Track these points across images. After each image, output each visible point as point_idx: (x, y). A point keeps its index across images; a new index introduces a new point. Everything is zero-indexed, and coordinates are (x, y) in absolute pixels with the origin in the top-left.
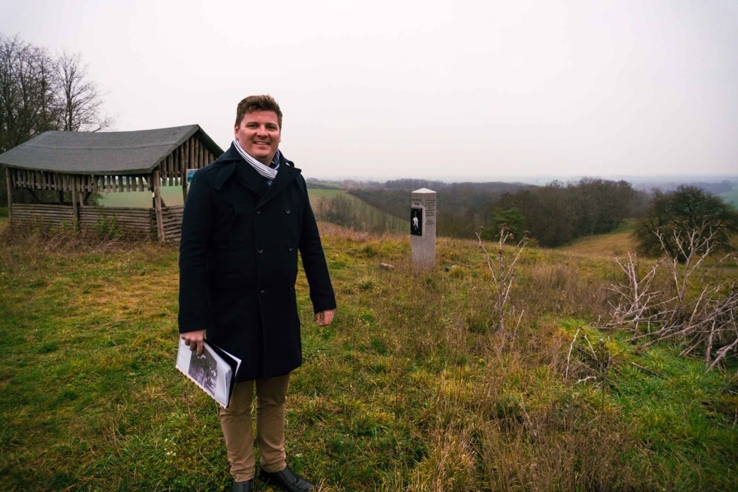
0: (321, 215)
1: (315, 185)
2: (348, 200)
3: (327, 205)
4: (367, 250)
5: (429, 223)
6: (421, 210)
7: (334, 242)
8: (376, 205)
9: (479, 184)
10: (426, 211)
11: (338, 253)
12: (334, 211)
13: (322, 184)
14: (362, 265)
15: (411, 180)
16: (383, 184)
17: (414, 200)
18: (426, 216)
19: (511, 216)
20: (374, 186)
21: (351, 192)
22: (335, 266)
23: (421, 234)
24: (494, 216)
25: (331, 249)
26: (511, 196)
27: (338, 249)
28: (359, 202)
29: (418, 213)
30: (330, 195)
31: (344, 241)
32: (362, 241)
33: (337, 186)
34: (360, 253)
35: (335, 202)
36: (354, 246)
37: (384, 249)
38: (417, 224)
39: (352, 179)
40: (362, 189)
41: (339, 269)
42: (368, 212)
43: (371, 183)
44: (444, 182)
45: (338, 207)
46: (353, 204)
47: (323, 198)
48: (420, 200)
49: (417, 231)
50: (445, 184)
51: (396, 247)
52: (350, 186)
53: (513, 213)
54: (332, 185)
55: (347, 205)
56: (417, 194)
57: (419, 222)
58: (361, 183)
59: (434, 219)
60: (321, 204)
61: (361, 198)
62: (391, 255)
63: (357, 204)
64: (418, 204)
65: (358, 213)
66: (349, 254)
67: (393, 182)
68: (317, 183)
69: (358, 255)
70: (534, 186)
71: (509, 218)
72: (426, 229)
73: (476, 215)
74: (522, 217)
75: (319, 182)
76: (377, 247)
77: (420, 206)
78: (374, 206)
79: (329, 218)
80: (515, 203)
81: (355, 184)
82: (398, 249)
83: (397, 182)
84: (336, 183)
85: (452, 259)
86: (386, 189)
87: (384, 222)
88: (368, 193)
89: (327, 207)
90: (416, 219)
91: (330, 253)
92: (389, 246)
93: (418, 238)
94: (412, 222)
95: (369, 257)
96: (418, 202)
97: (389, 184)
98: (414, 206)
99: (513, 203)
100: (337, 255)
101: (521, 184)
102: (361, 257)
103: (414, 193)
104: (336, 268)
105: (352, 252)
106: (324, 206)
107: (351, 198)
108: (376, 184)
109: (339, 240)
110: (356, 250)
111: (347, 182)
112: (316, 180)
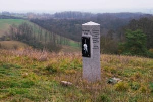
0: (12, 36)
1: (8, 16)
2: (30, 26)
3: (16, 30)
4: (49, 68)
5: (95, 47)
6: (90, 38)
7: (24, 62)
8: (49, 29)
9: (115, 14)
10: (93, 39)
11: (27, 71)
12: (21, 33)
13: (12, 15)
14: (46, 83)
15: (71, 12)
16: (52, 15)
17: (83, 31)
18: (94, 42)
19: (137, 35)
20: (47, 17)
21: (32, 21)
22: (26, 85)
23: (90, 57)
24: (127, 35)
25: (22, 68)
26: (135, 21)
27: (27, 68)
28: (37, 26)
29: (86, 40)
30: (18, 23)
31: (31, 61)
32: (45, 60)
33: (22, 16)
34: (43, 70)
35: (22, 27)
36: (39, 65)
37: (61, 67)
38: (87, 49)
39: (32, 12)
40: (39, 18)
41: (30, 88)
42: (43, 34)
43: (45, 14)
44: (92, 13)
45: (23, 31)
46: (33, 28)
47: (13, 25)
48: (89, 31)
49: (86, 54)
50: (93, 14)
51: (69, 64)
52: (31, 17)
53: (138, 33)
54: (19, 16)
55: (30, 30)
56: (86, 26)
57: (88, 48)
58: (38, 15)
59: (99, 44)
60: (12, 29)
61: (38, 24)
62: (67, 71)
63: (36, 29)
64: (87, 34)
65: (37, 35)
66: (35, 72)
67: (59, 13)
68: (9, 15)
69: (43, 72)
70: (149, 14)
71: (136, 36)
72: (93, 52)
73: (114, 34)
74: (145, 35)
75: (10, 14)
76: (56, 66)
77: (89, 35)
78: (47, 29)
79: (18, 39)
80: (138, 25)
81: (35, 15)
82: (71, 65)
83: (62, 13)
84: (21, 15)
85: (112, 73)
86: (55, 18)
87: (54, 39)
88: (43, 21)
89: (16, 31)
90: (85, 45)
91: (21, 72)
92: (63, 64)
93: (88, 59)
94: (83, 47)
95: (50, 73)
96: (87, 32)
97: (57, 15)
98: (84, 35)
99: (137, 26)
100: (27, 74)
101: (141, 13)
102: (44, 74)
103: (84, 26)
104: (27, 87)
105: (38, 70)
106: (14, 30)
107: (32, 24)
108: (48, 15)
109: (27, 60)
110: (40, 68)
111: (28, 14)
112: (8, 13)
